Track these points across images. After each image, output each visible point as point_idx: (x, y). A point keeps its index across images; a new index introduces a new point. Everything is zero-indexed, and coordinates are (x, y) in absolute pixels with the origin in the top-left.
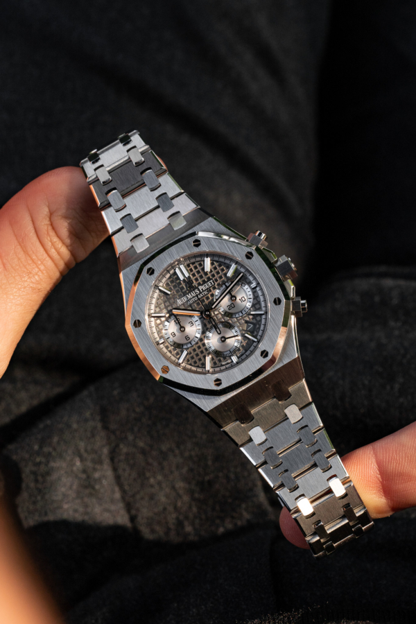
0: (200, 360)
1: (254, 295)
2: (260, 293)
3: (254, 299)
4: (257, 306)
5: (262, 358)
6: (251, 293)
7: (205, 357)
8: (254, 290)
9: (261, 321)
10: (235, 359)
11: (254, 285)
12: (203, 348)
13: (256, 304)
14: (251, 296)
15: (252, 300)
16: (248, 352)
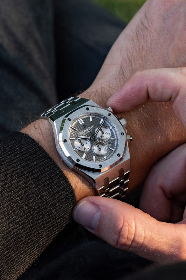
0: (91, 157)
1: (111, 132)
2: (114, 131)
3: (111, 133)
4: (113, 136)
5: (118, 157)
6: (110, 131)
7: (93, 157)
8: (111, 130)
9: (115, 142)
10: (105, 158)
11: (111, 128)
12: (92, 153)
13: (112, 136)
14: (110, 133)
15: (110, 134)
16: (111, 155)
